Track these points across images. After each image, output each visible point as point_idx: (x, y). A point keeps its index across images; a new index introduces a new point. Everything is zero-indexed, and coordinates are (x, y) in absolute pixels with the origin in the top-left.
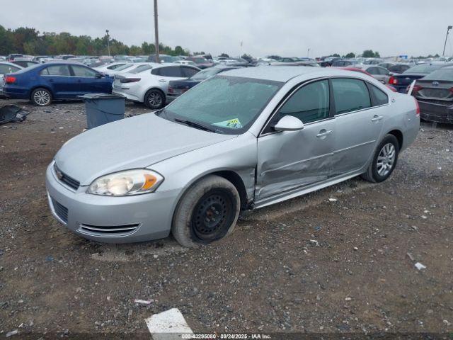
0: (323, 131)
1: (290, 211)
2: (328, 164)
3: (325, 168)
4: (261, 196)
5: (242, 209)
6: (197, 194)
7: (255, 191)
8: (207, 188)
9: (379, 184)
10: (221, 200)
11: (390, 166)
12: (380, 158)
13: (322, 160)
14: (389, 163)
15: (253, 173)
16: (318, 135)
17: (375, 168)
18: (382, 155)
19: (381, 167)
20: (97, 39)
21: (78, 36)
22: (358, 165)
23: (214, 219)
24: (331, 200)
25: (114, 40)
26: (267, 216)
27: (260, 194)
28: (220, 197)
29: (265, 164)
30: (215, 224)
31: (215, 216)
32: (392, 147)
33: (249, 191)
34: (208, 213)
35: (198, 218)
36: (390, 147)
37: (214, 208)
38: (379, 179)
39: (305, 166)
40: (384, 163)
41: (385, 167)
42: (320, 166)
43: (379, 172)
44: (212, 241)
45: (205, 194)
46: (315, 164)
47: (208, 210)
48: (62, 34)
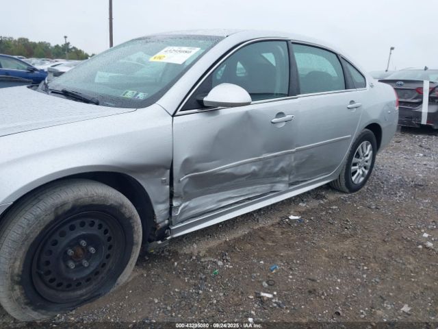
0: (280, 114)
1: (232, 237)
2: (288, 165)
3: (283, 172)
4: (183, 217)
5: (147, 240)
6: (37, 217)
7: (171, 208)
8: (63, 205)
9: (353, 194)
10: (100, 226)
11: (366, 172)
12: (355, 160)
13: (278, 159)
14: (365, 168)
15: (166, 178)
16: (273, 121)
17: (348, 173)
18: (358, 156)
19: (356, 171)
20: (57, 46)
21: (37, 42)
22: (327, 169)
23: (85, 263)
24: (292, 217)
25: (74, 48)
26: (195, 246)
27: (182, 212)
28: (97, 222)
29: (187, 161)
30: (88, 272)
31: (89, 256)
32: (369, 146)
33: (160, 209)
34: (70, 252)
35: (48, 263)
36: (367, 145)
37: (83, 243)
38: (353, 188)
39: (254, 168)
40: (360, 167)
41: (361, 173)
42: (277, 169)
43: (353, 178)
44: (85, 301)
45: (57, 218)
46: (269, 165)
47: (70, 246)
48: (20, 39)
